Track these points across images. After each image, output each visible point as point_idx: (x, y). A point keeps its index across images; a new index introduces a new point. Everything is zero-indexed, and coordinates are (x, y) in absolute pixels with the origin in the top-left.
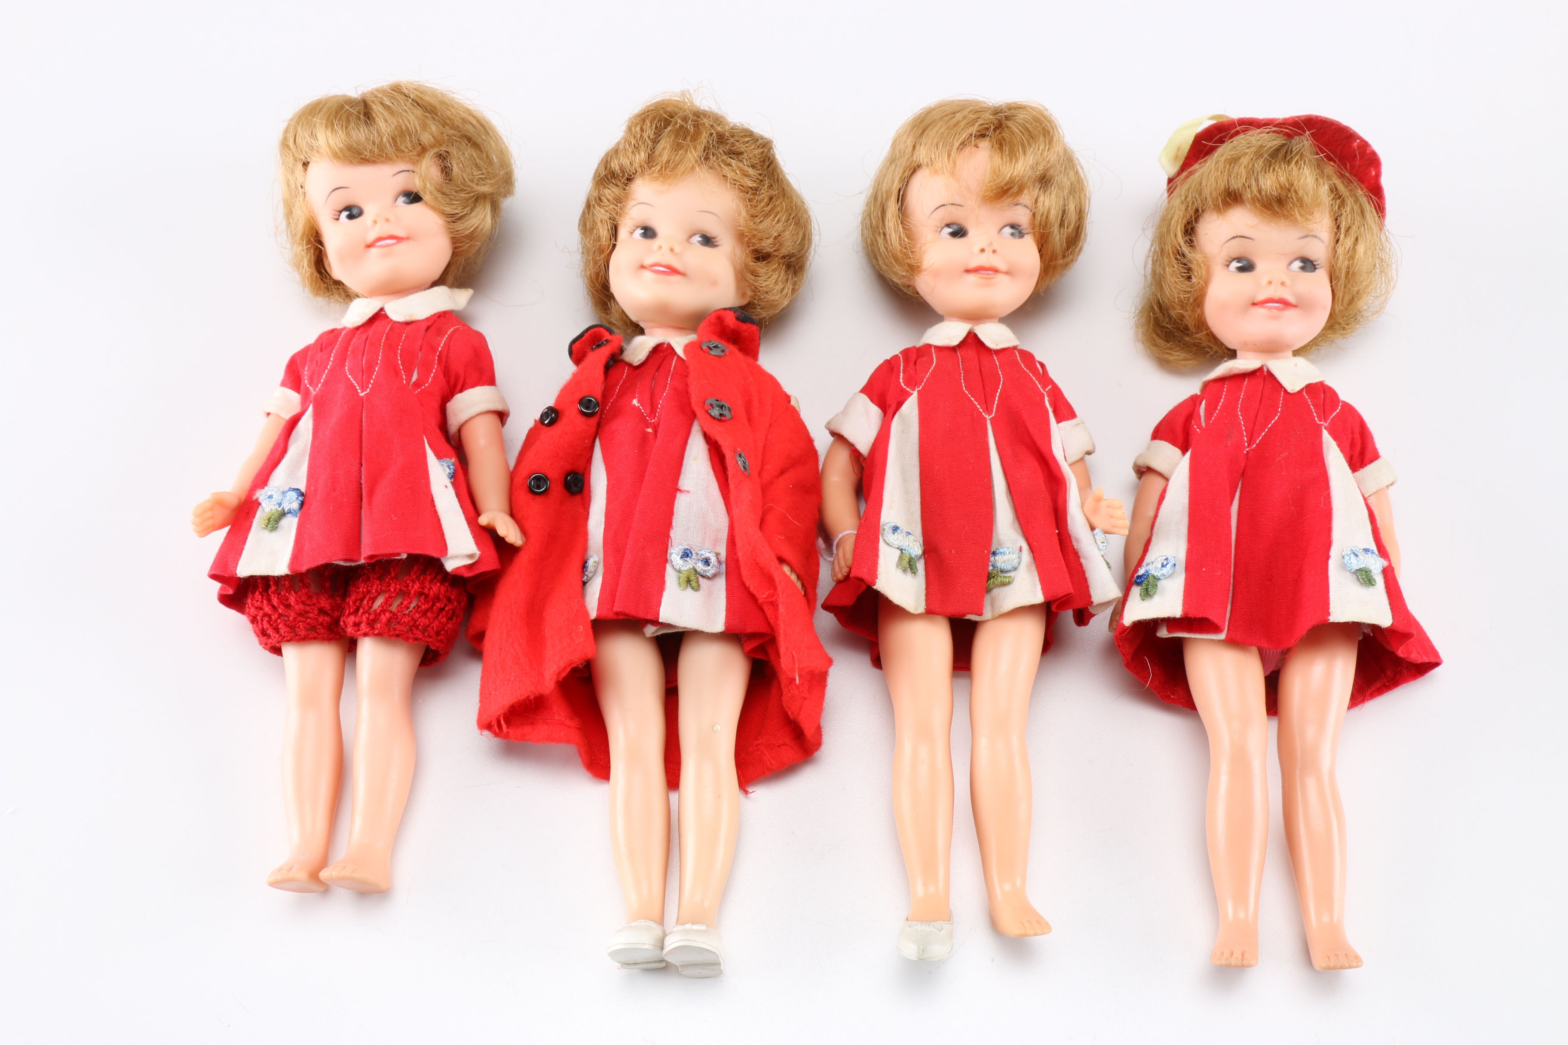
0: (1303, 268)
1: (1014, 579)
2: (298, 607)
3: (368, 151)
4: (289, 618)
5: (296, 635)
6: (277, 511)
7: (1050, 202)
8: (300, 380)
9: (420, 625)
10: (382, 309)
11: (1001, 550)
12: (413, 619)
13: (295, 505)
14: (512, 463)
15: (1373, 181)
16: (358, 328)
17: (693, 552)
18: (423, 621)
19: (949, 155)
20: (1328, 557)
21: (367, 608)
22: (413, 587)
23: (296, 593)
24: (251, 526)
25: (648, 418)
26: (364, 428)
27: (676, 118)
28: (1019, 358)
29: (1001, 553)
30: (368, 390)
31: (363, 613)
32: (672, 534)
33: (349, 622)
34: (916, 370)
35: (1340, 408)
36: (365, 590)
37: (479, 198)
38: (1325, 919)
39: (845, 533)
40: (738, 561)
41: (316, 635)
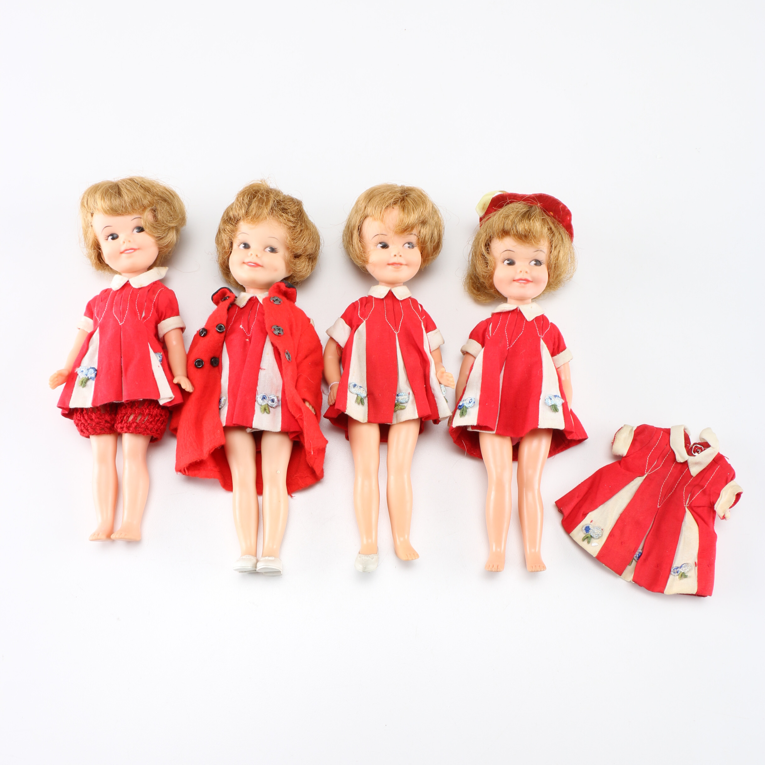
0: (536, 264)
1: (406, 407)
2: (97, 420)
3: (120, 210)
4: (92, 425)
5: (96, 432)
6: (86, 378)
7: (425, 231)
8: (93, 313)
9: (149, 428)
10: (128, 281)
11: (401, 394)
12: (146, 426)
13: (93, 375)
14: (187, 350)
15: (569, 222)
16: (118, 291)
17: (267, 397)
18: (150, 426)
19: (380, 213)
20: (539, 399)
21: (126, 421)
22: (145, 411)
23: (95, 414)
24: (74, 385)
25: (247, 334)
26: (122, 340)
27: (258, 194)
28: (411, 303)
29: (401, 395)
30: (123, 322)
31: (125, 423)
32: (258, 388)
33: (118, 427)
34: (365, 310)
35: (549, 328)
36: (125, 412)
37: (170, 229)
38: (533, 550)
39: (334, 383)
40: (286, 400)
41: (105, 432)
